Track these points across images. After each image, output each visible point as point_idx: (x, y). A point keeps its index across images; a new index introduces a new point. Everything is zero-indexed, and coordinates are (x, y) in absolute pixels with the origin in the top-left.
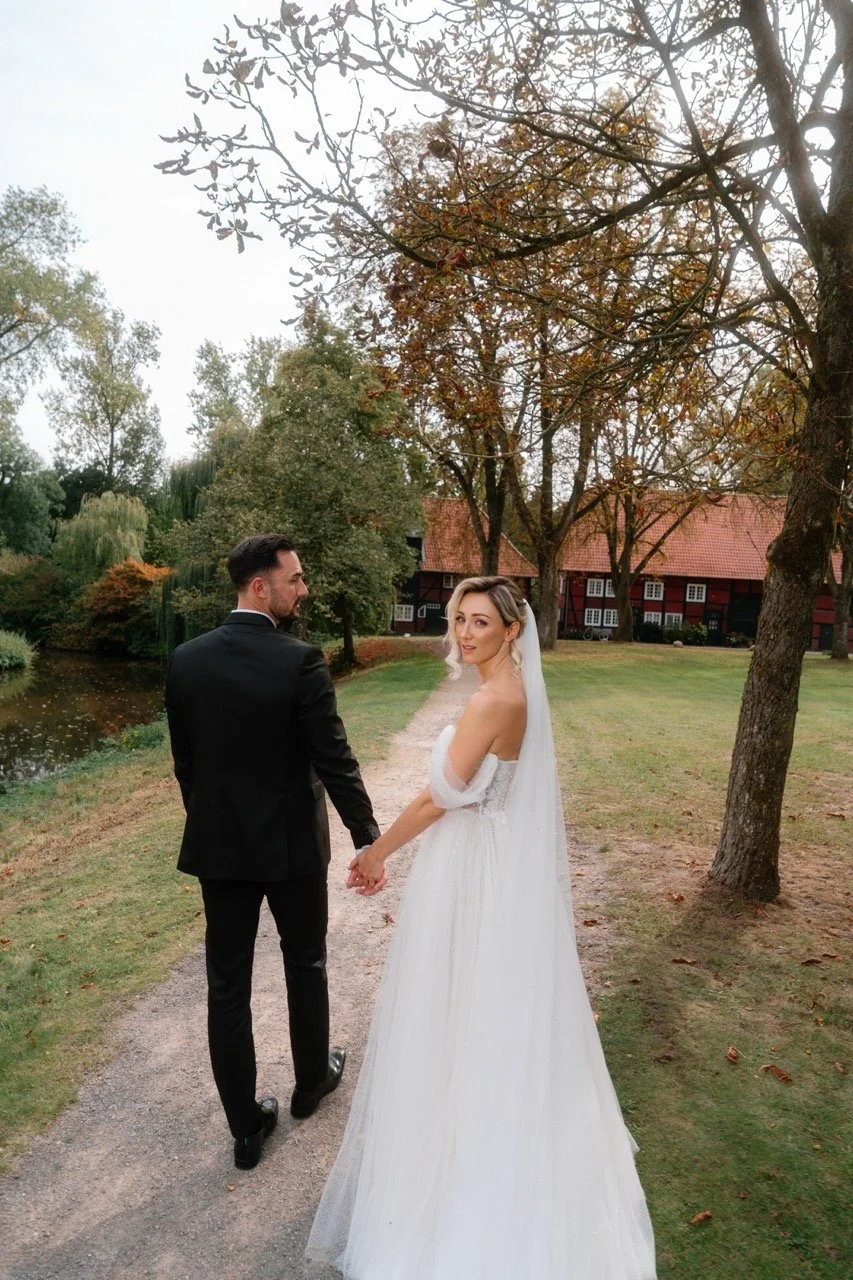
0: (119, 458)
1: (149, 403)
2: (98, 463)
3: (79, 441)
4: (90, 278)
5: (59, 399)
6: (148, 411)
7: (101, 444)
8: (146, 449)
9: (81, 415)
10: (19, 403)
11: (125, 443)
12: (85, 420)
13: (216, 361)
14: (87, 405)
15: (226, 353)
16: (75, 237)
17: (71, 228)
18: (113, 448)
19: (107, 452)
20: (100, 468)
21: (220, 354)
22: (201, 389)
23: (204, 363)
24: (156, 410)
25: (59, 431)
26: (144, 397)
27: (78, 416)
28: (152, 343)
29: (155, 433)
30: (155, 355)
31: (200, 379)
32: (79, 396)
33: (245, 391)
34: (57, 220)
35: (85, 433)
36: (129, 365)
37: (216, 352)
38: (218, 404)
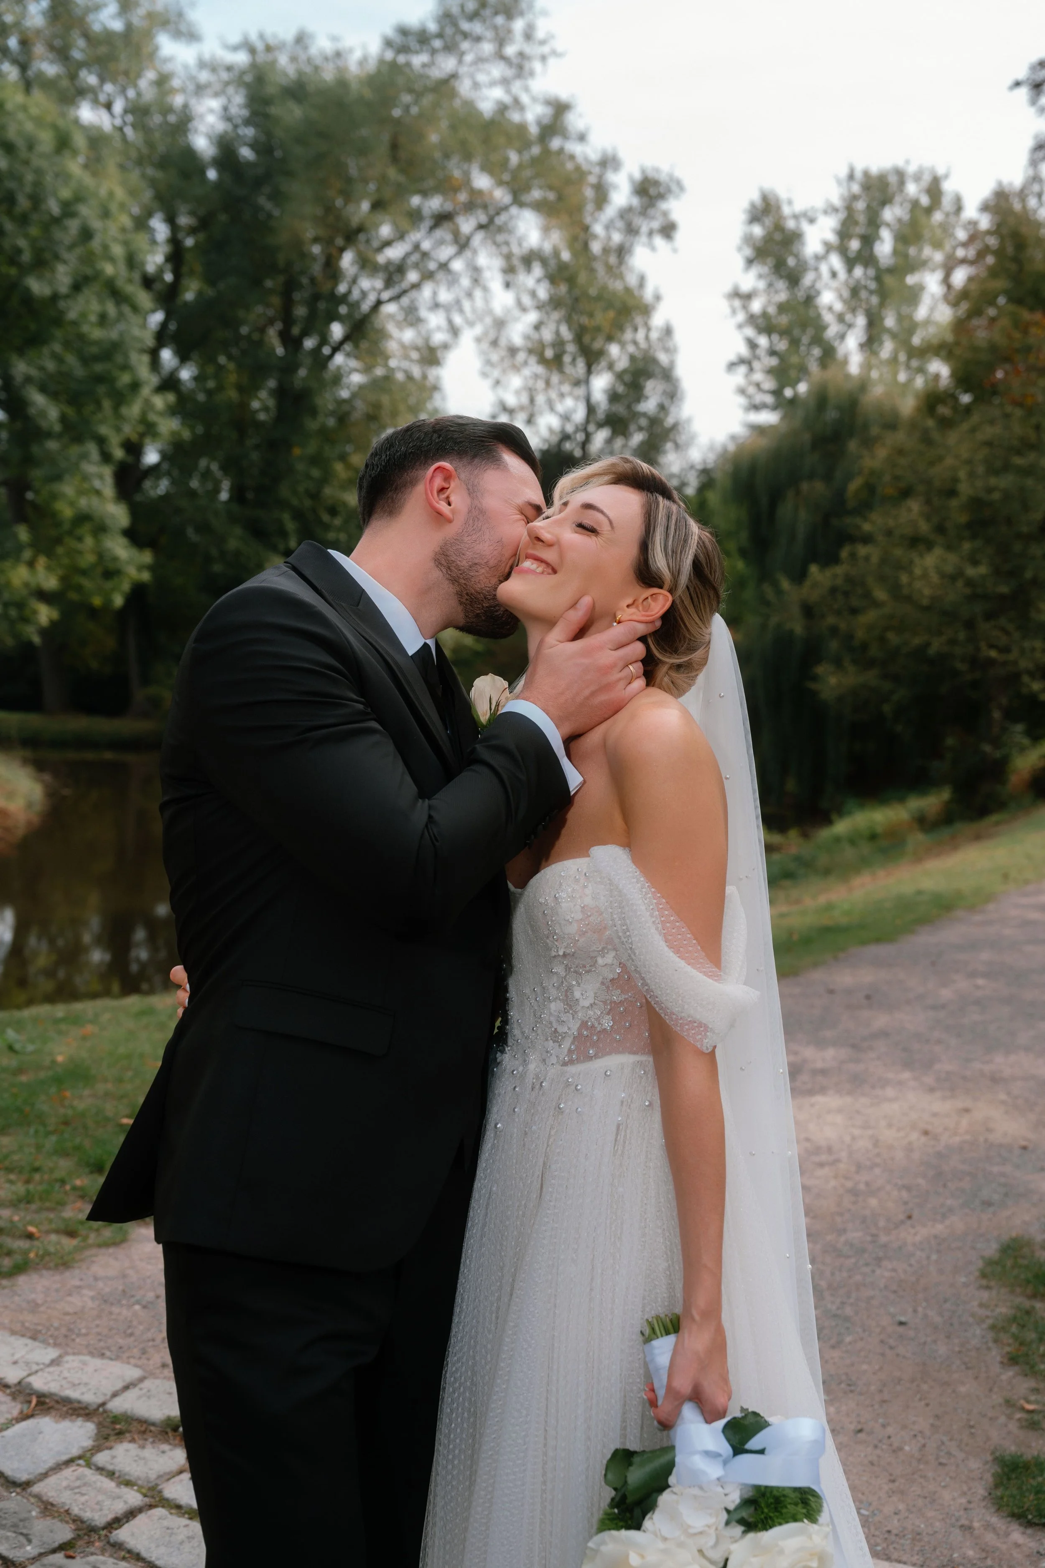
0: (600, 425)
1: (658, 320)
2: (566, 437)
3: (532, 400)
4: (560, 108)
5: (500, 324)
6: (654, 335)
7: (569, 402)
8: (649, 406)
9: (537, 351)
10: (446, 346)
11: (613, 397)
12: (542, 360)
13: (779, 227)
14: (547, 335)
15: (798, 207)
16: (546, 49)
17: (540, 34)
18: (591, 409)
19: (580, 415)
20: (568, 446)
21: (786, 210)
22: (750, 280)
23: (758, 231)
24: (668, 331)
25: (497, 383)
26: (646, 310)
27: (530, 351)
28: (663, 206)
29: (667, 375)
30: (668, 230)
31: (750, 262)
32: (533, 317)
33: (834, 275)
34: (518, 25)
35: (541, 384)
36: (622, 252)
37: (779, 208)
38: (782, 308)
